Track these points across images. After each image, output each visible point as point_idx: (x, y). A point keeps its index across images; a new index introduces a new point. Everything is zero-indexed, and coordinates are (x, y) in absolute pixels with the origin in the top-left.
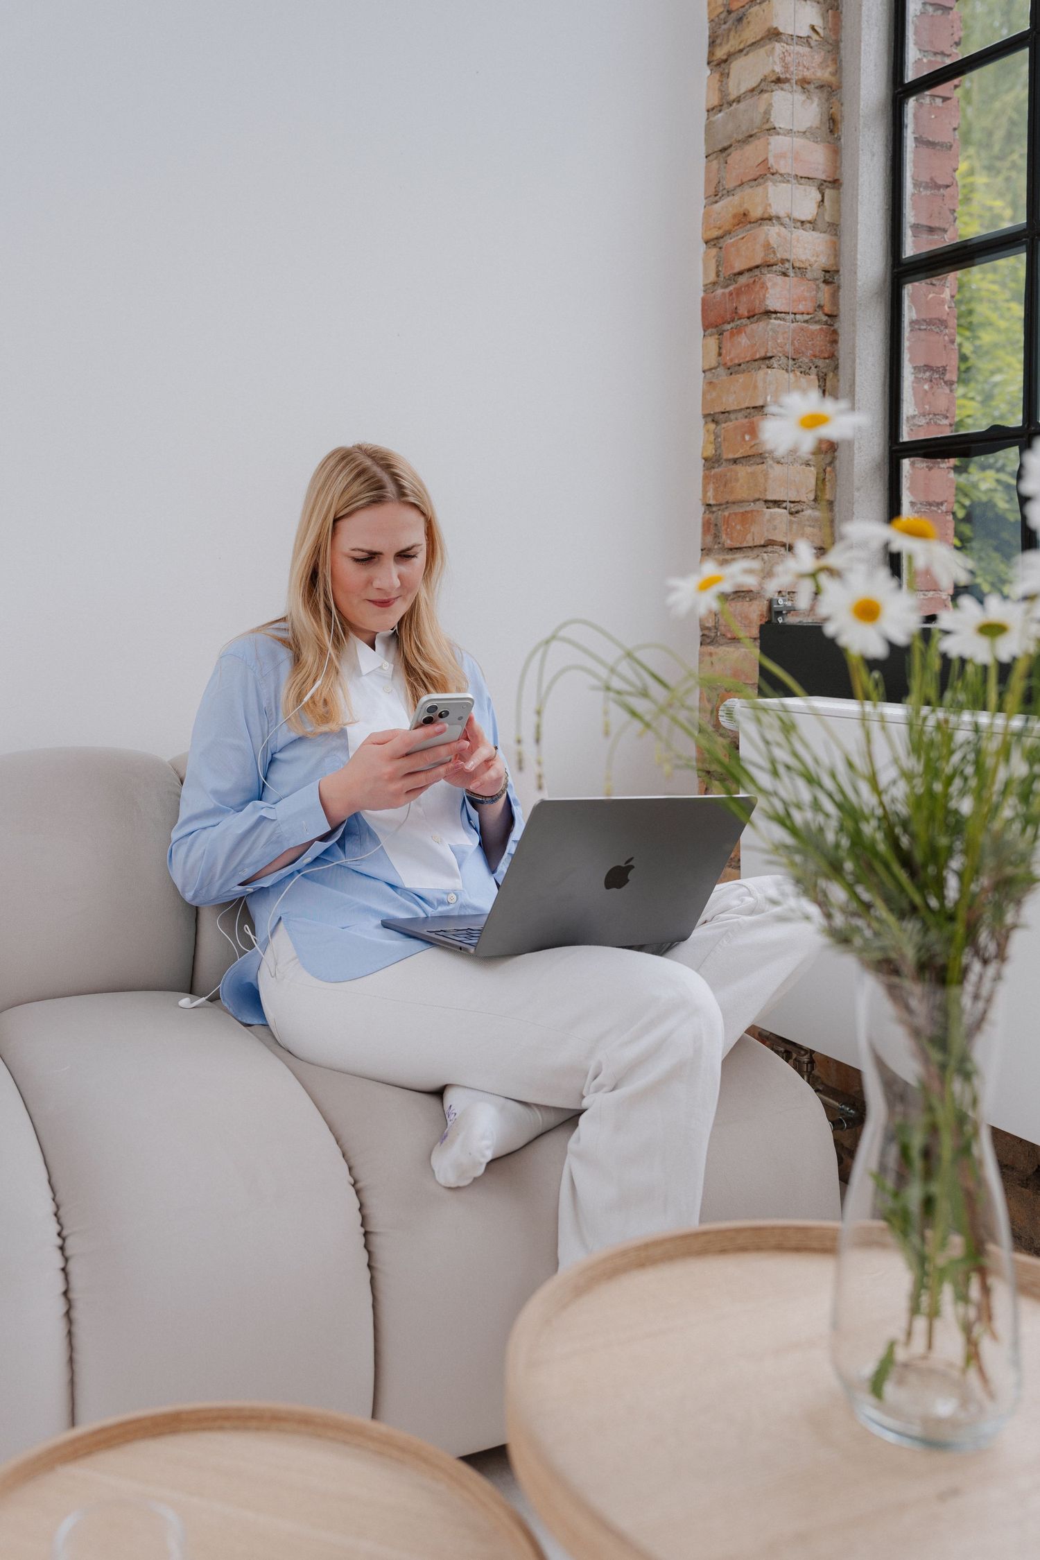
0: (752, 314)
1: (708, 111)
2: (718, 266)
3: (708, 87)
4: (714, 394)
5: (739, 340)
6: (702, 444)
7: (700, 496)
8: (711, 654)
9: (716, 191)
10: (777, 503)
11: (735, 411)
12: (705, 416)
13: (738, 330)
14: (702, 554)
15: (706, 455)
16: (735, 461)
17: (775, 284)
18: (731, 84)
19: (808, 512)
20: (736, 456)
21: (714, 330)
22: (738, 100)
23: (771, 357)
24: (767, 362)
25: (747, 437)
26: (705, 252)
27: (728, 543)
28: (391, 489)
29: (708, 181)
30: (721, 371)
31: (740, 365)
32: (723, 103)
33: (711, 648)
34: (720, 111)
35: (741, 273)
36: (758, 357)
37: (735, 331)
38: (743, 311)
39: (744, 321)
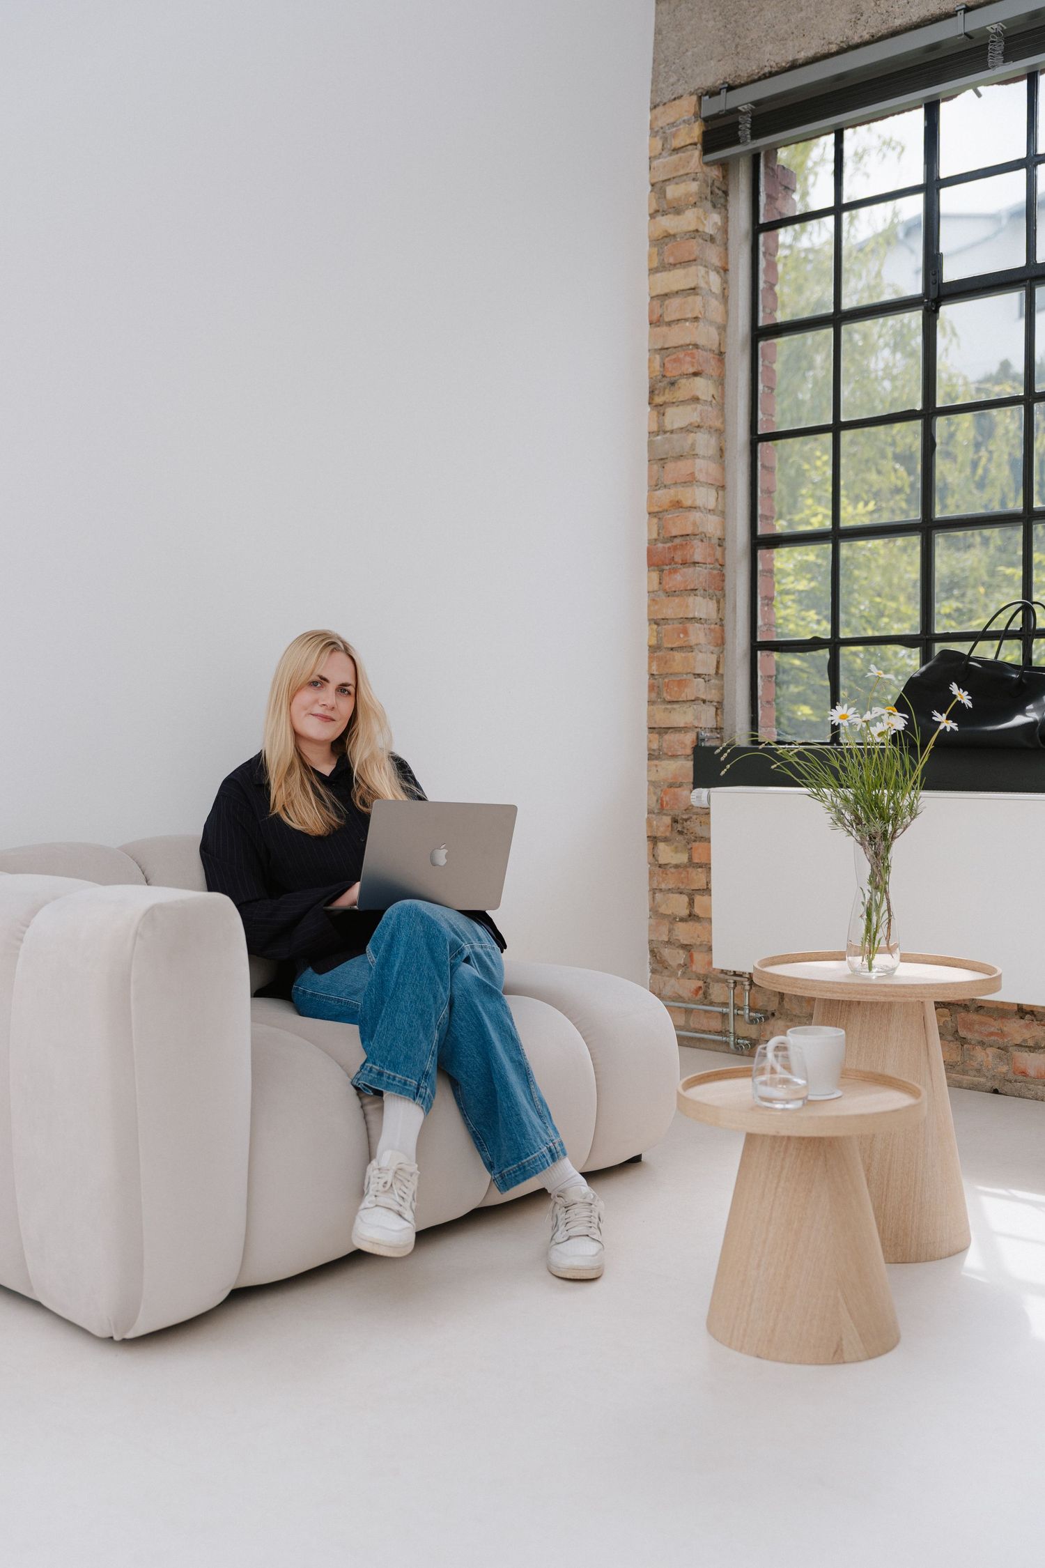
0: (684, 562)
1: (649, 433)
2: (658, 530)
3: (649, 418)
4: (657, 607)
5: (676, 576)
6: (647, 637)
7: (646, 668)
8: (656, 766)
9: (656, 484)
10: (699, 675)
11: (673, 619)
12: (650, 620)
13: (675, 571)
14: (649, 705)
15: (651, 643)
16: (672, 649)
17: (698, 547)
18: (666, 421)
19: (713, 681)
20: (673, 646)
21: (656, 568)
22: (672, 432)
23: (696, 590)
24: (694, 592)
25: (682, 636)
26: (649, 520)
27: (668, 698)
29: (650, 477)
30: (661, 593)
32: (661, 431)
33: (656, 762)
34: (658, 435)
35: (675, 537)
36: (689, 588)
37: (672, 571)
38: (678, 559)
39: (679, 566)
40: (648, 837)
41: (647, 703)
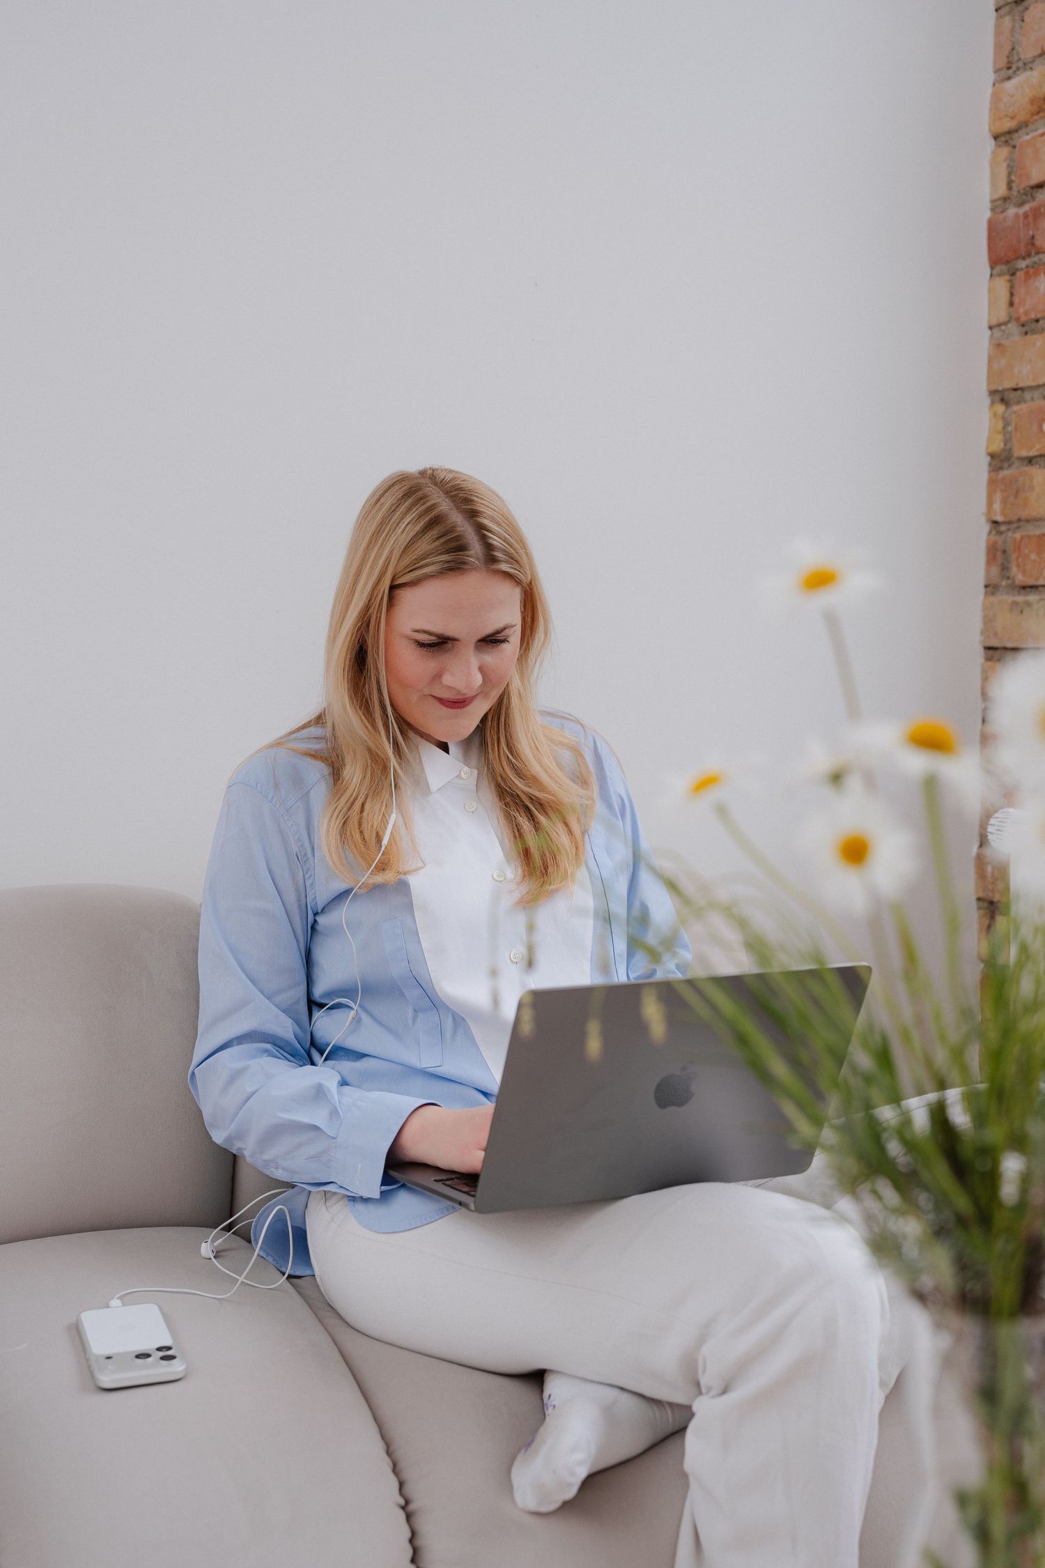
2: (1009, 174)
4: (1003, 362)
5: (1037, 284)
6: (986, 434)
7: (984, 508)
9: (1009, 62)
11: (1031, 388)
12: (993, 393)
13: (1035, 271)
14: (986, 593)
15: (992, 449)
16: (1030, 461)
20: (1031, 454)
21: (1004, 268)
25: (1044, 427)
26: (994, 152)
27: (1020, 578)
28: (476, 548)
29: (998, 46)
30: (1013, 328)
31: (1037, 321)
35: (1040, 186)
37: (1031, 270)
38: (1042, 240)
40: (979, 899)
41: (982, 590)
